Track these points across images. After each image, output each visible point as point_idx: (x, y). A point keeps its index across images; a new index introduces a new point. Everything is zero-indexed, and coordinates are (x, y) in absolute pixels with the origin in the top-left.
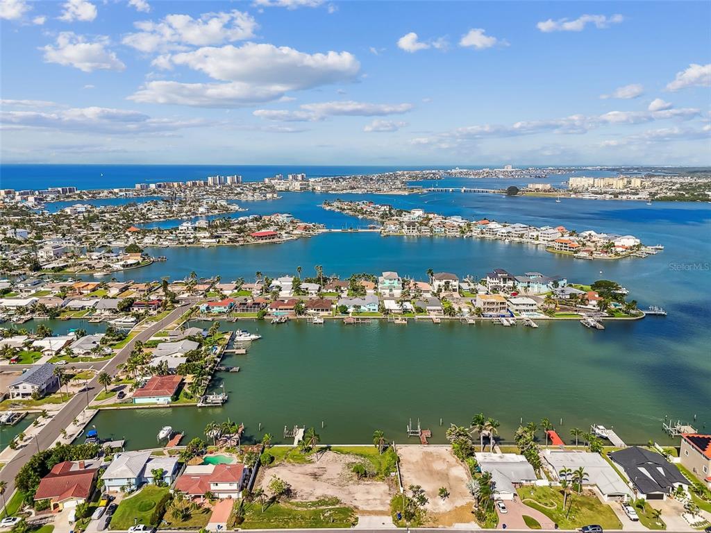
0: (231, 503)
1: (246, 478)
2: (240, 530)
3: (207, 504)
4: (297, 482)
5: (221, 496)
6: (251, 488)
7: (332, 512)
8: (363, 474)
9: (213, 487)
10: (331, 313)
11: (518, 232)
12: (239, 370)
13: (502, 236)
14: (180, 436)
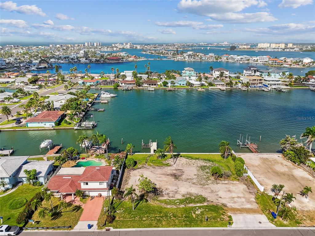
0: (101, 201)
1: (114, 179)
2: (112, 229)
3: (78, 201)
4: (161, 181)
5: (92, 194)
6: (119, 187)
7: (202, 210)
8: (218, 175)
9: (83, 186)
10: (158, 86)
11: (247, 58)
12: (104, 110)
13: (238, 60)
14: (59, 147)
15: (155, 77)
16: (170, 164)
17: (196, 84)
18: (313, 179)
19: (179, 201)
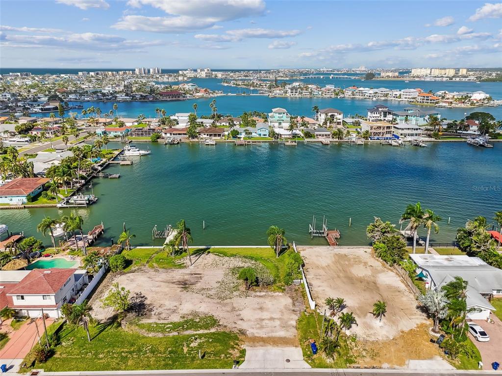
1: (83, 289)
2: (42, 373)
3: (6, 326)
10: (224, 137)
11: (384, 93)
12: (119, 177)
13: (370, 96)
14: (18, 237)
15: (224, 124)
16: (185, 264)
17: (284, 135)
18: (406, 289)
19: (171, 325)
